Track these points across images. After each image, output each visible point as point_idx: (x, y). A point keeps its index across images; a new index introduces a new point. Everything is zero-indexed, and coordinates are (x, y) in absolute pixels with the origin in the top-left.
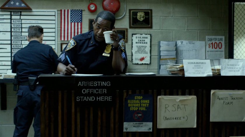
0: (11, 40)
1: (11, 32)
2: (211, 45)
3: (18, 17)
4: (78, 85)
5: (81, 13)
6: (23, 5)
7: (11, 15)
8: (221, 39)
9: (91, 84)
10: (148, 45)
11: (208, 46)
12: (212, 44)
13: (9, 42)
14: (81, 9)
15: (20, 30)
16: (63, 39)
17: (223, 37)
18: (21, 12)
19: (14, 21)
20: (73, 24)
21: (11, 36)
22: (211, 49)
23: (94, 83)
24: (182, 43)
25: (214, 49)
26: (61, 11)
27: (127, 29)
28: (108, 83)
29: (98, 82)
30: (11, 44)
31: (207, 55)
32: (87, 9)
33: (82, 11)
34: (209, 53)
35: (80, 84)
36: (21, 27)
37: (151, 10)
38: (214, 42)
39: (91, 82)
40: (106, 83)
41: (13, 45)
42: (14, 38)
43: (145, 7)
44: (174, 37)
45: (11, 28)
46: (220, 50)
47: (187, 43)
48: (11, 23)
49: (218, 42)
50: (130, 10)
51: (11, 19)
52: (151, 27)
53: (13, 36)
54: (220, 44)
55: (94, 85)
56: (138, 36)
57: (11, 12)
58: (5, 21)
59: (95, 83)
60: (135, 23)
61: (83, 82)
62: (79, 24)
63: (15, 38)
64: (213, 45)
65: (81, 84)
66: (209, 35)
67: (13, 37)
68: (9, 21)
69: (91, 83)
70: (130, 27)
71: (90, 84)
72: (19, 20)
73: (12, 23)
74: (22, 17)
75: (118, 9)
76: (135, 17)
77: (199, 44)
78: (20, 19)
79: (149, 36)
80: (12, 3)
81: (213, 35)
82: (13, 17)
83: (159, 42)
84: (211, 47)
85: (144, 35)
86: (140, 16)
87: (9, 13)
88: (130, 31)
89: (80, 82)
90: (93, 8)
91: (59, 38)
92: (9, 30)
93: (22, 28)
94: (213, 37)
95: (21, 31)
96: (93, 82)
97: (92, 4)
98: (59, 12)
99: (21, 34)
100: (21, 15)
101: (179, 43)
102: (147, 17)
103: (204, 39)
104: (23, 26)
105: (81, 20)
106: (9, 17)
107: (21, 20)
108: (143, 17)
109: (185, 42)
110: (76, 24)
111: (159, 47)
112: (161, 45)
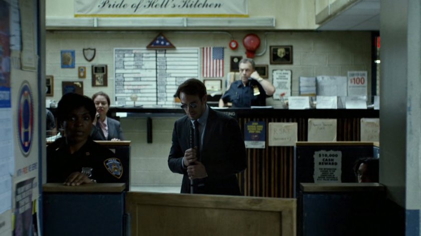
0: (157, 77)
1: (157, 69)
2: (353, 81)
3: (163, 55)
5: (223, 51)
6: (167, 44)
7: (156, 53)
8: (364, 75)
10: (289, 81)
11: (349, 82)
12: (354, 79)
13: (155, 79)
14: (222, 46)
16: (205, 76)
17: (366, 73)
18: (165, 50)
19: (159, 59)
20: (215, 61)
22: (353, 84)
24: (323, 78)
25: (356, 84)
26: (204, 48)
27: (267, 66)
30: (157, 81)
31: (349, 91)
32: (228, 47)
33: (223, 48)
34: (351, 88)
37: (292, 47)
38: (356, 77)
43: (286, 43)
44: (315, 72)
45: (157, 65)
46: (363, 85)
47: (328, 79)
48: (156, 61)
49: (360, 77)
50: (271, 47)
51: (156, 57)
52: (292, 63)
54: (363, 80)
56: (279, 72)
57: (156, 50)
58: (151, 59)
60: (275, 59)
62: (221, 61)
63: (160, 75)
64: (355, 81)
66: (350, 70)
67: (158, 74)
68: (155, 59)
70: (271, 63)
72: (163, 58)
74: (167, 55)
75: (258, 46)
76: (275, 53)
77: (341, 79)
78: (165, 57)
79: (289, 72)
80: (158, 42)
81: (355, 70)
82: (159, 55)
83: (299, 78)
84: (353, 82)
85: (284, 71)
86: (281, 52)
87: (155, 52)
88: (271, 67)
90: (234, 45)
91: (202, 75)
92: (155, 67)
93: (166, 65)
94: (355, 72)
95: (165, 68)
97: (233, 41)
98: (202, 50)
99: (165, 71)
100: (165, 53)
101: (320, 78)
102: (287, 53)
103: (345, 75)
104: (168, 63)
105: (223, 58)
106: (154, 55)
108: (283, 53)
109: (326, 78)
110: (218, 61)
111: (299, 82)
112: (301, 81)
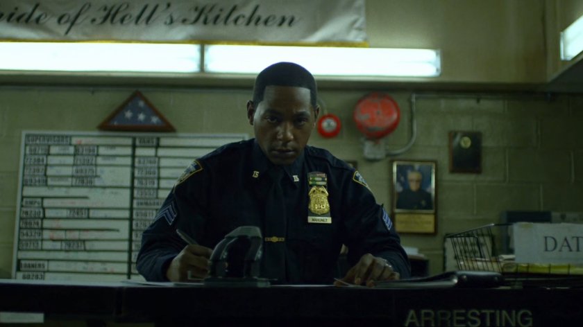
0: (131, 209)
1: (132, 188)
3: (151, 152)
4: (407, 325)
6: (155, 120)
7: (134, 147)
9: (456, 318)
13: (126, 214)
15: (154, 183)
18: (158, 139)
19: (140, 162)
21: (132, 198)
23: (469, 316)
28: (524, 315)
29: (483, 311)
30: (131, 219)
35: (412, 318)
36: (156, 175)
39: (455, 312)
40: (516, 314)
41: (134, 223)
42: (138, 204)
45: (133, 178)
48: (133, 166)
51: (133, 156)
53: (138, 199)
55: (469, 323)
57: (134, 139)
58: (119, 161)
59: (474, 314)
61: (423, 311)
63: (142, 204)
65: (415, 320)
67: (135, 202)
68: (128, 161)
69: (458, 315)
71: (451, 319)
72: (152, 159)
73: (136, 164)
74: (161, 152)
78: (156, 156)
80: (129, 114)
82: (140, 152)
87: (129, 141)
89: (412, 312)
92: (128, 183)
93: (159, 178)
95: (156, 186)
96: (463, 311)
97: (328, 116)
99: (155, 194)
100: (158, 146)
104: (164, 173)
106: (129, 151)
107: (157, 159)
